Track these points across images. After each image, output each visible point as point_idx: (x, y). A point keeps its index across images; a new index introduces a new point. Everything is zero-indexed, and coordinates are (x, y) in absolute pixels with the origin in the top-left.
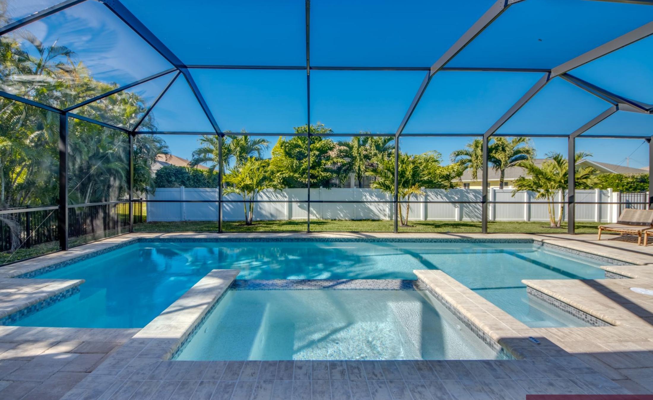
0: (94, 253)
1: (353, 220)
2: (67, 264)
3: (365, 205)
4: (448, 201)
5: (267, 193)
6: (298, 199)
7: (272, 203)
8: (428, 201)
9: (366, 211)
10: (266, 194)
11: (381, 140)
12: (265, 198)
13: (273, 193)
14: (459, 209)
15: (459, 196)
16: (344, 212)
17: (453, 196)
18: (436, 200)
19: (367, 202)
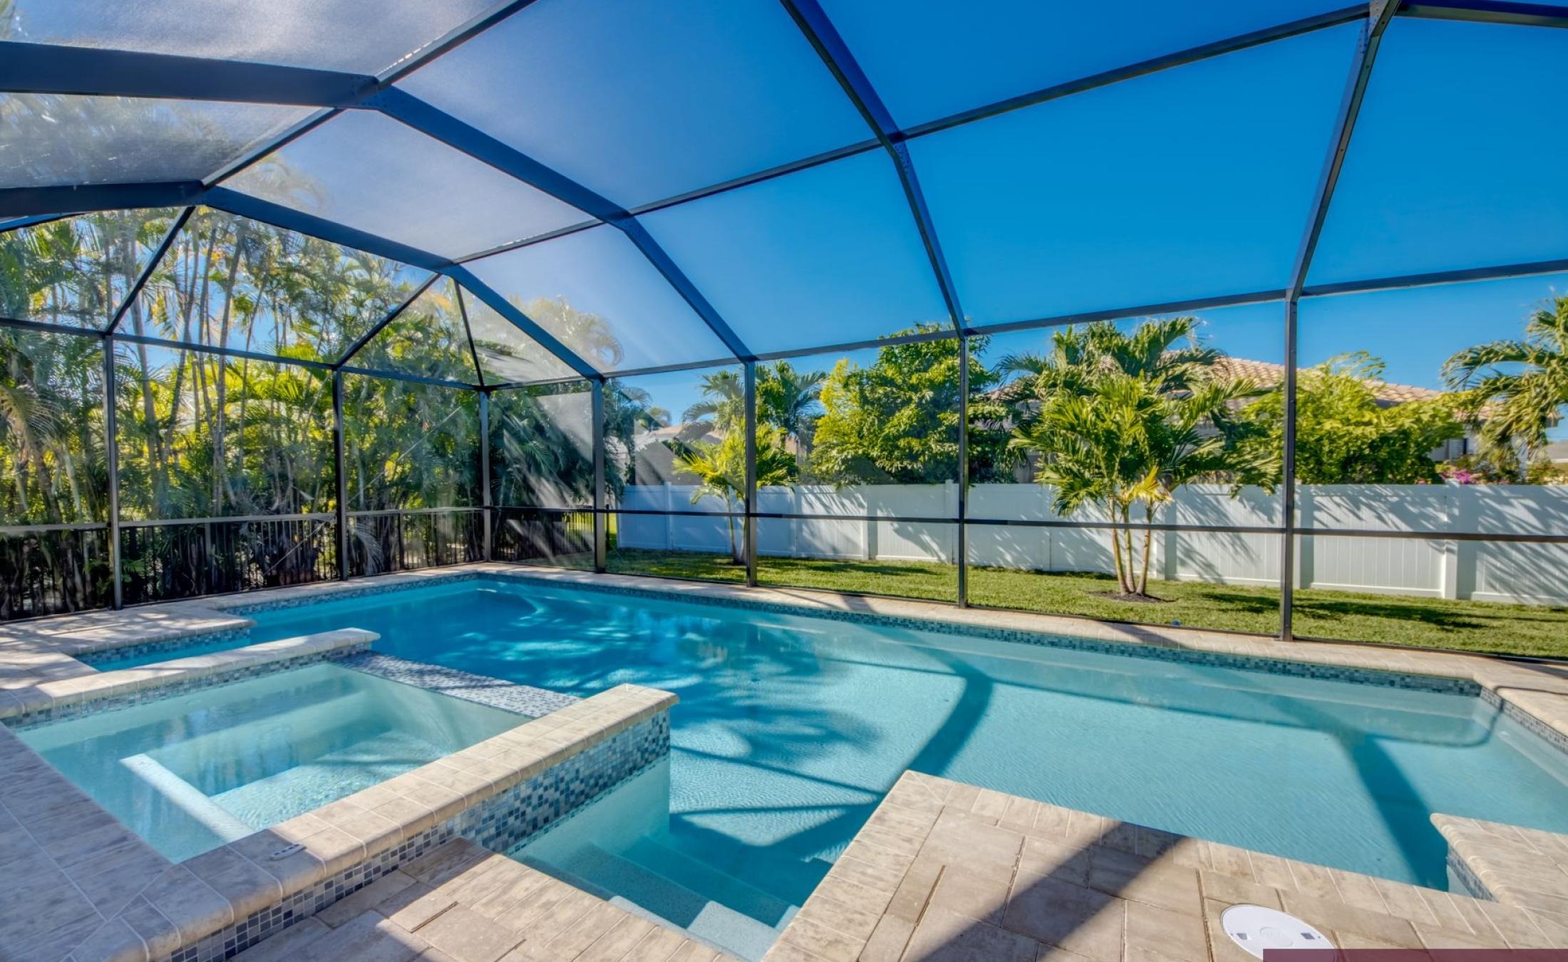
0: (374, 587)
1: (1039, 572)
2: (321, 601)
3: (1080, 533)
4: (1404, 528)
5: (821, 496)
6: (894, 512)
7: (834, 521)
8: (1317, 526)
9: (1084, 548)
10: (819, 499)
11: (1134, 332)
12: (820, 510)
13: (835, 496)
14: (1455, 558)
15: (1456, 512)
16: (1016, 551)
17: (1430, 510)
18: (1350, 522)
19: (1088, 525)
